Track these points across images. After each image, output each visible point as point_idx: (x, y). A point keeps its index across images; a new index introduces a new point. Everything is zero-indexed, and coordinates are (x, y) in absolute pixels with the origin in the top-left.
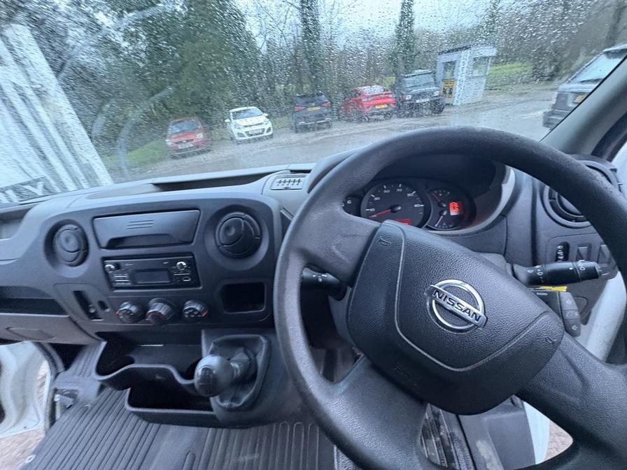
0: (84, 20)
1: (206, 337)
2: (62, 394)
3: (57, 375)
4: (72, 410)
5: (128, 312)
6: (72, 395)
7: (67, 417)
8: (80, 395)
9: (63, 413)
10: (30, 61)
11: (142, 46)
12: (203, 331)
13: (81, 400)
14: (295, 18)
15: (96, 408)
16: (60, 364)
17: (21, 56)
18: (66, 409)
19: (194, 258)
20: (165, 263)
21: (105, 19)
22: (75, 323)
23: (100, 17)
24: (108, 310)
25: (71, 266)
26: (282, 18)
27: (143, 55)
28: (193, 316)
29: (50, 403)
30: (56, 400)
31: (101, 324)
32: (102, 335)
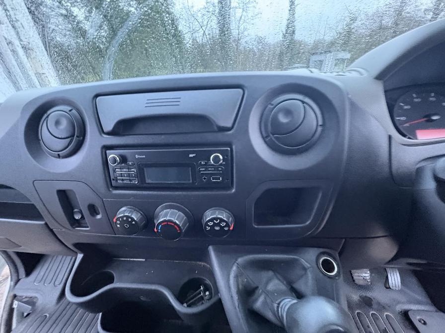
0: (64, 12)
1: (217, 256)
2: (20, 301)
3: (18, 280)
4: (29, 319)
5: (128, 220)
6: (31, 302)
7: (24, 327)
8: (40, 302)
9: (19, 322)
10: (21, 24)
11: (104, 34)
12: (211, 248)
13: (40, 309)
14: (214, 24)
15: (54, 318)
16: (22, 271)
17: (14, 19)
18: (23, 317)
19: (232, 150)
20: (191, 156)
21: (79, 12)
22: (51, 230)
23: (75, 11)
24: (99, 217)
25: (59, 156)
26: (205, 23)
27: (104, 40)
28: (217, 228)
29: (7, 308)
30: (15, 306)
31: (85, 234)
32: (80, 247)
